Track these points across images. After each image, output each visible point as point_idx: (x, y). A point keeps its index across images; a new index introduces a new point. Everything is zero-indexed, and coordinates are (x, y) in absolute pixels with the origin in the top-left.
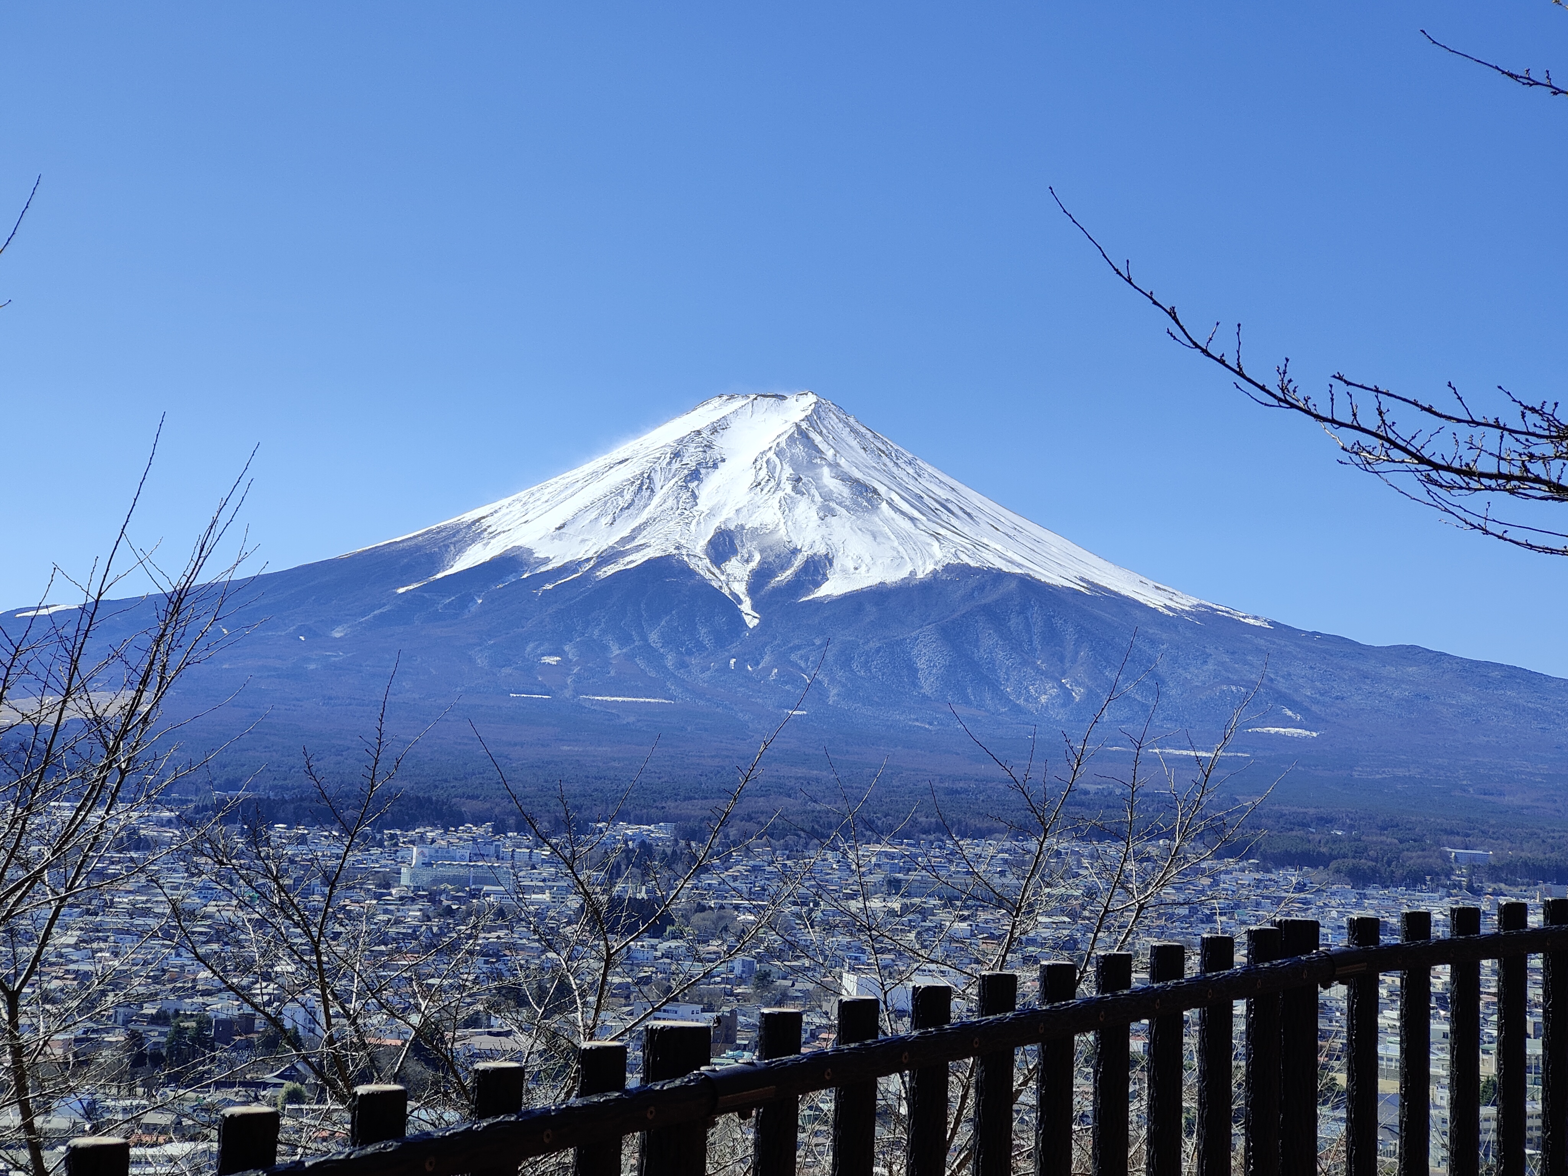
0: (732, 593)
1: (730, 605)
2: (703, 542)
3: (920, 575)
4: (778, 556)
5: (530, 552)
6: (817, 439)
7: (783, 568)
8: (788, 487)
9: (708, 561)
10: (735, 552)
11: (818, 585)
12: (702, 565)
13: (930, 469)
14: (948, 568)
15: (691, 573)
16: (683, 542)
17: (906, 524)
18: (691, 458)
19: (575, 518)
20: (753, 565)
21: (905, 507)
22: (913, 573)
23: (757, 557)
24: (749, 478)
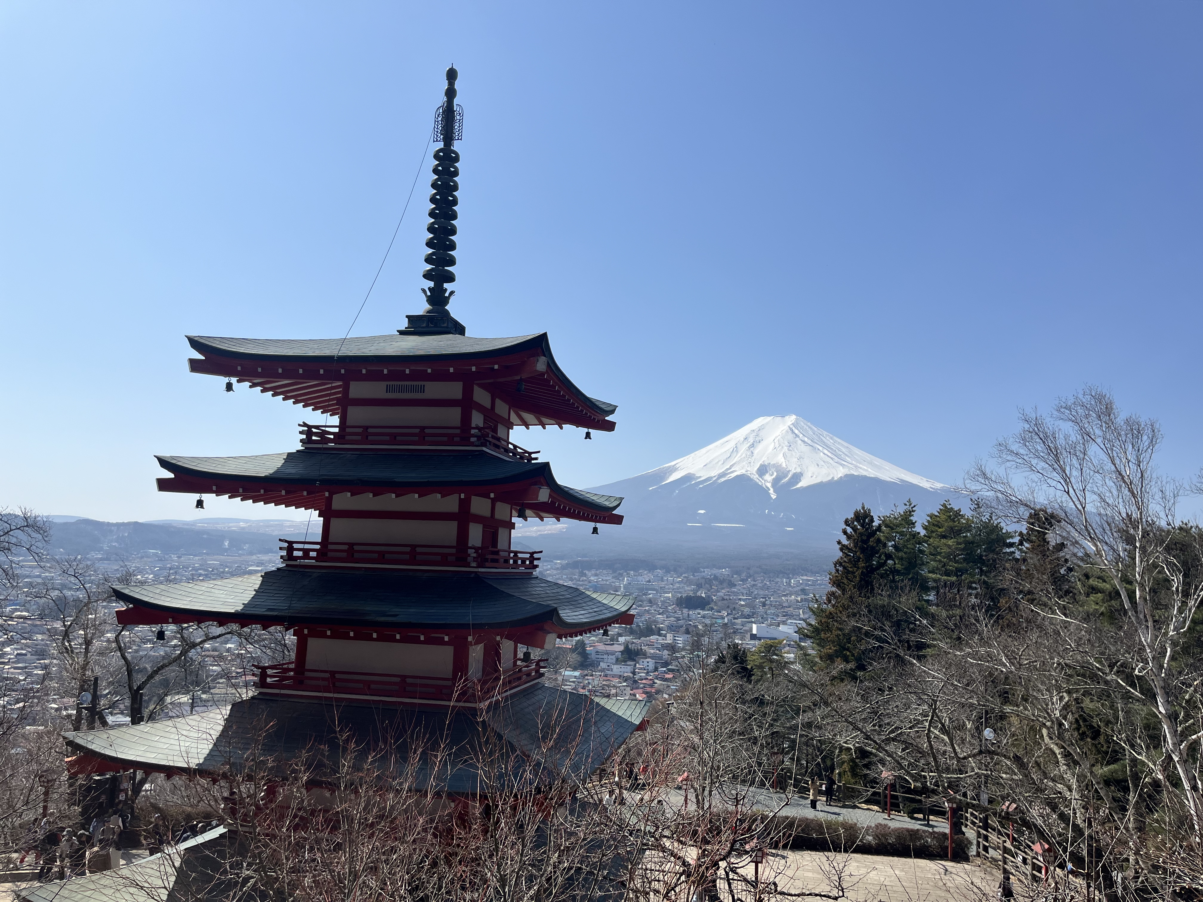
0: (766, 487)
1: (766, 491)
2: (756, 469)
3: (836, 479)
4: (783, 473)
5: (694, 475)
6: (796, 431)
7: (785, 477)
8: (786, 448)
9: (757, 476)
10: (767, 472)
11: (798, 483)
12: (755, 477)
13: (839, 440)
14: (846, 476)
15: (752, 480)
16: (749, 469)
17: (831, 461)
18: (751, 440)
19: (710, 462)
20: (774, 476)
21: (829, 454)
22: (833, 478)
23: (775, 474)
24: (772, 446)
